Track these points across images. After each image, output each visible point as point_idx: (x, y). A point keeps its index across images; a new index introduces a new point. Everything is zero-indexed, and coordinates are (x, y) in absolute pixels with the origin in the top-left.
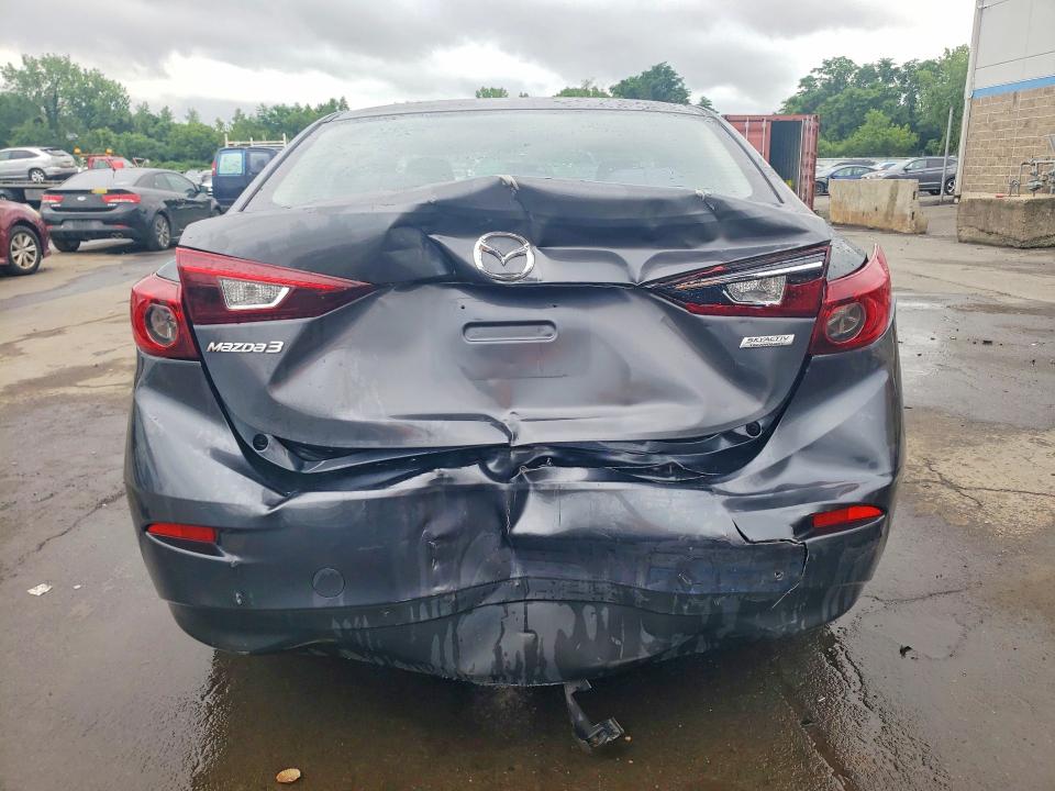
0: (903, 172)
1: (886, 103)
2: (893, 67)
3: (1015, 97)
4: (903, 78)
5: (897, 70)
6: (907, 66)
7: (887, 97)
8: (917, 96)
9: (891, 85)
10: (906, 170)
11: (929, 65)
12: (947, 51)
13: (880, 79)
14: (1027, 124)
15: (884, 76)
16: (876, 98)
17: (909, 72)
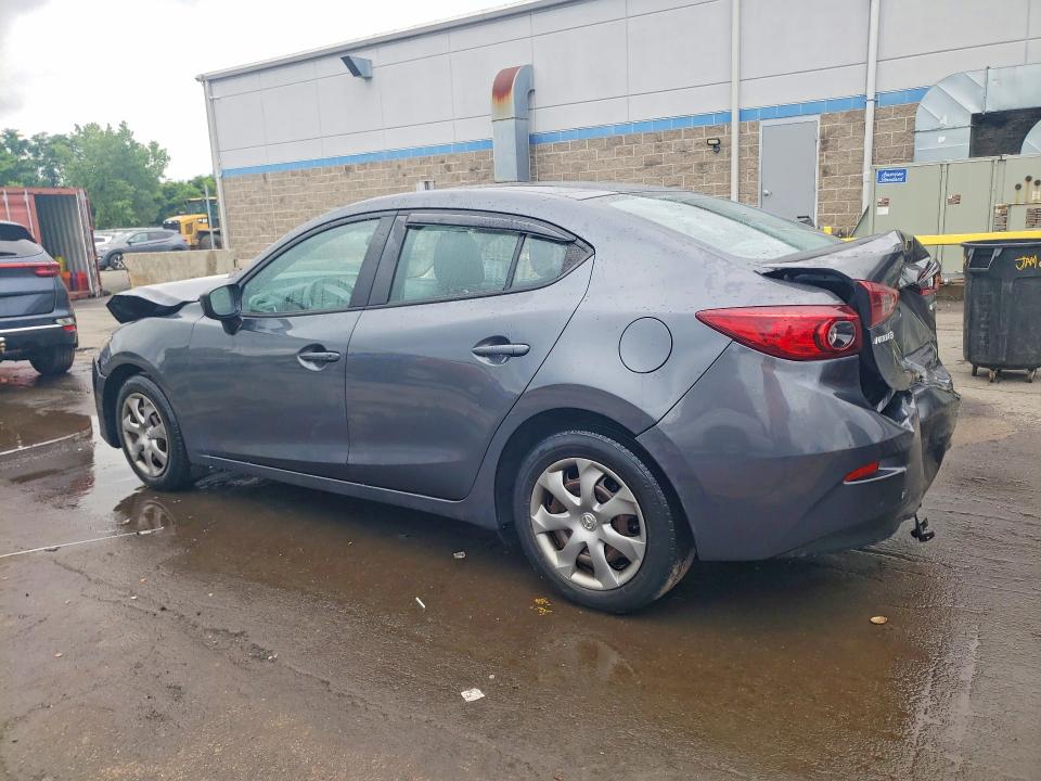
0: (127, 245)
1: (25, 175)
2: (21, 139)
3: (265, 178)
4: (35, 151)
5: (25, 142)
6: (35, 138)
7: (21, 170)
8: (56, 170)
9: (24, 158)
10: (130, 243)
11: (59, 139)
12: (77, 127)
13: (9, 150)
14: (282, 200)
15: (12, 147)
16: (10, 170)
17: (41, 144)
